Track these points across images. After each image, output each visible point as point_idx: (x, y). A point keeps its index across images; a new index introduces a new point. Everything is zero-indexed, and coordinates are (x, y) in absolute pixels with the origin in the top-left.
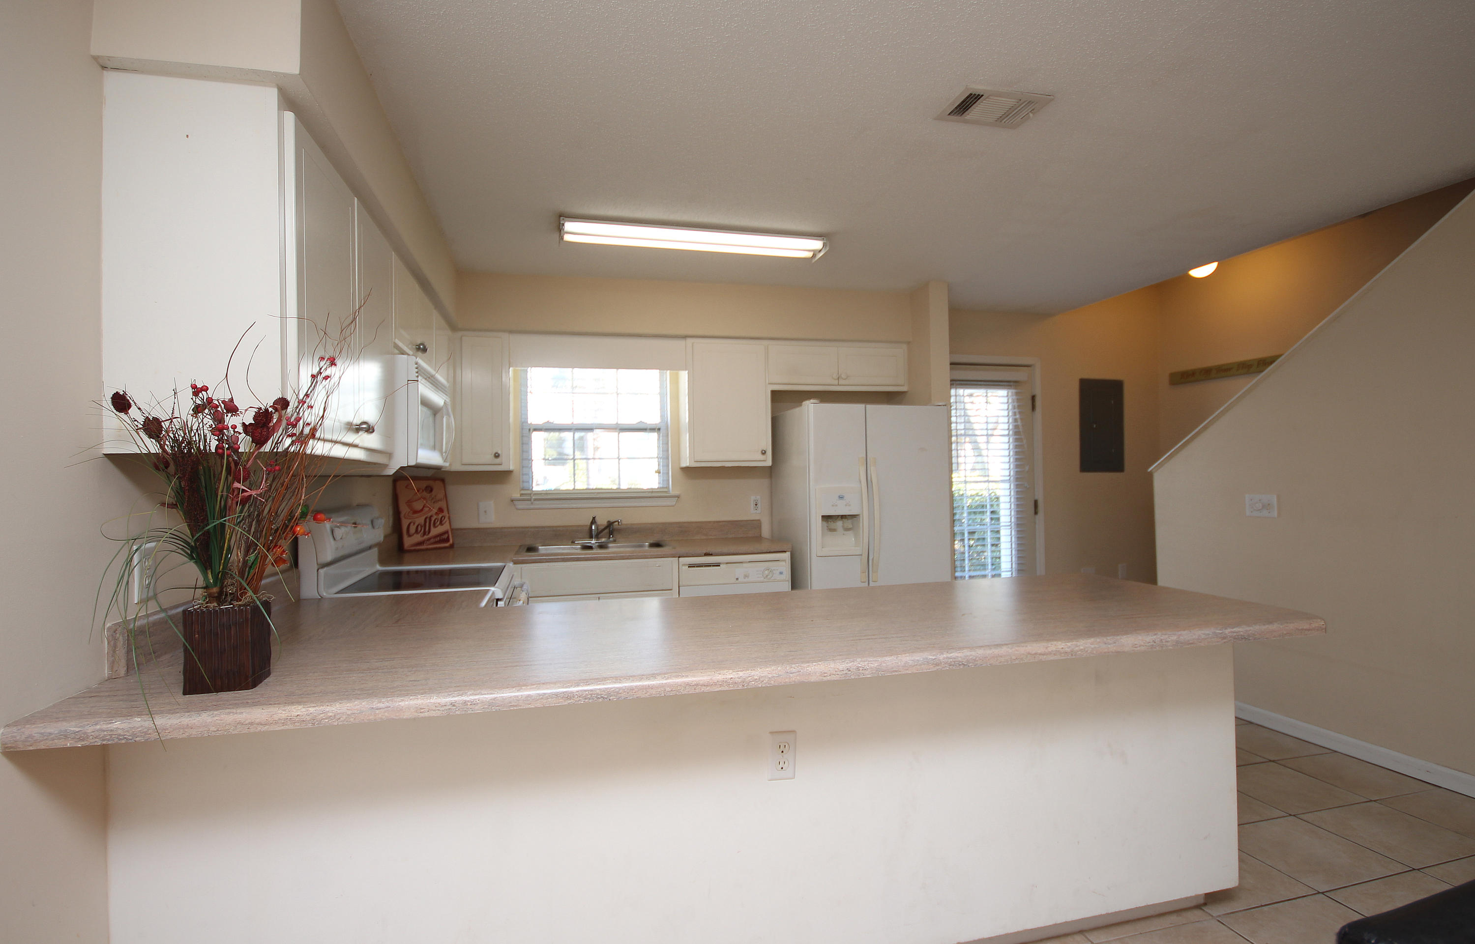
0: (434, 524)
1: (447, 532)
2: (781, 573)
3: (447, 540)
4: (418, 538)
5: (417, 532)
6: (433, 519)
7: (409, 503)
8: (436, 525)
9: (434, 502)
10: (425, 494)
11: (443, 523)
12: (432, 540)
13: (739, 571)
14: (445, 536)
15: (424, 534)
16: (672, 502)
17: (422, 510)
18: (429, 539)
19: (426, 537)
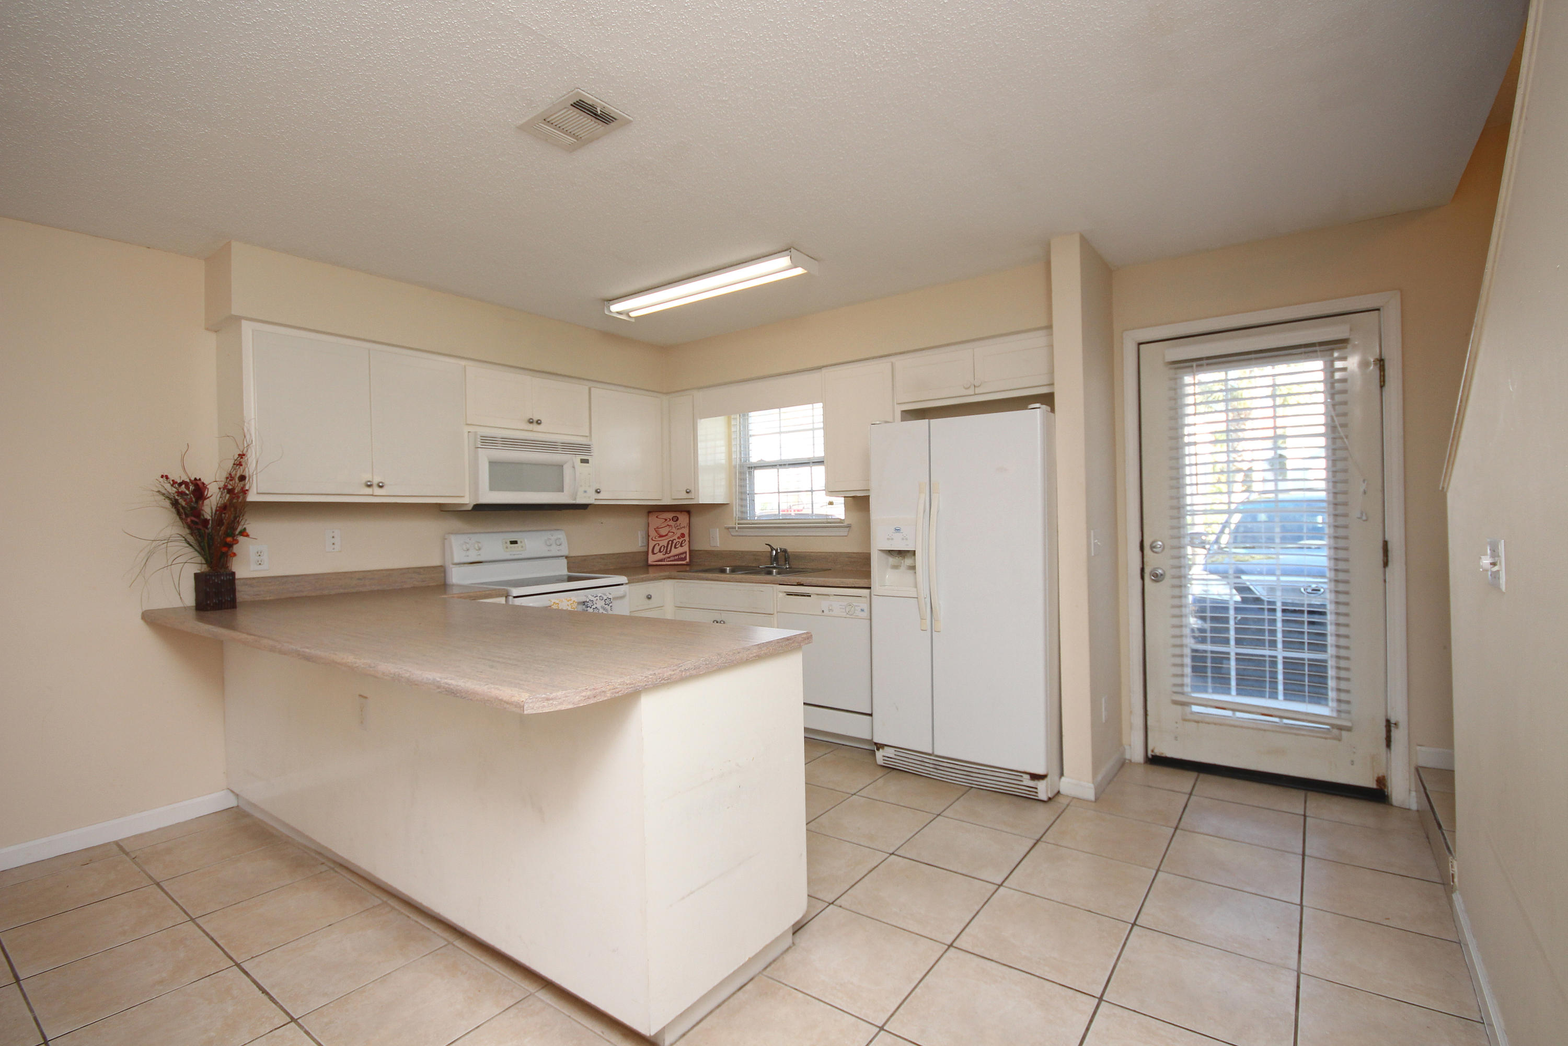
0: (676, 545)
1: (686, 553)
2: (862, 610)
3: (685, 559)
4: (660, 556)
5: (660, 551)
6: (675, 542)
7: (656, 530)
8: (677, 547)
9: (678, 529)
10: (671, 523)
11: (683, 545)
12: (671, 559)
13: (825, 604)
14: (683, 556)
15: (666, 553)
16: (843, 532)
17: (667, 535)
18: (669, 557)
19: (667, 555)
